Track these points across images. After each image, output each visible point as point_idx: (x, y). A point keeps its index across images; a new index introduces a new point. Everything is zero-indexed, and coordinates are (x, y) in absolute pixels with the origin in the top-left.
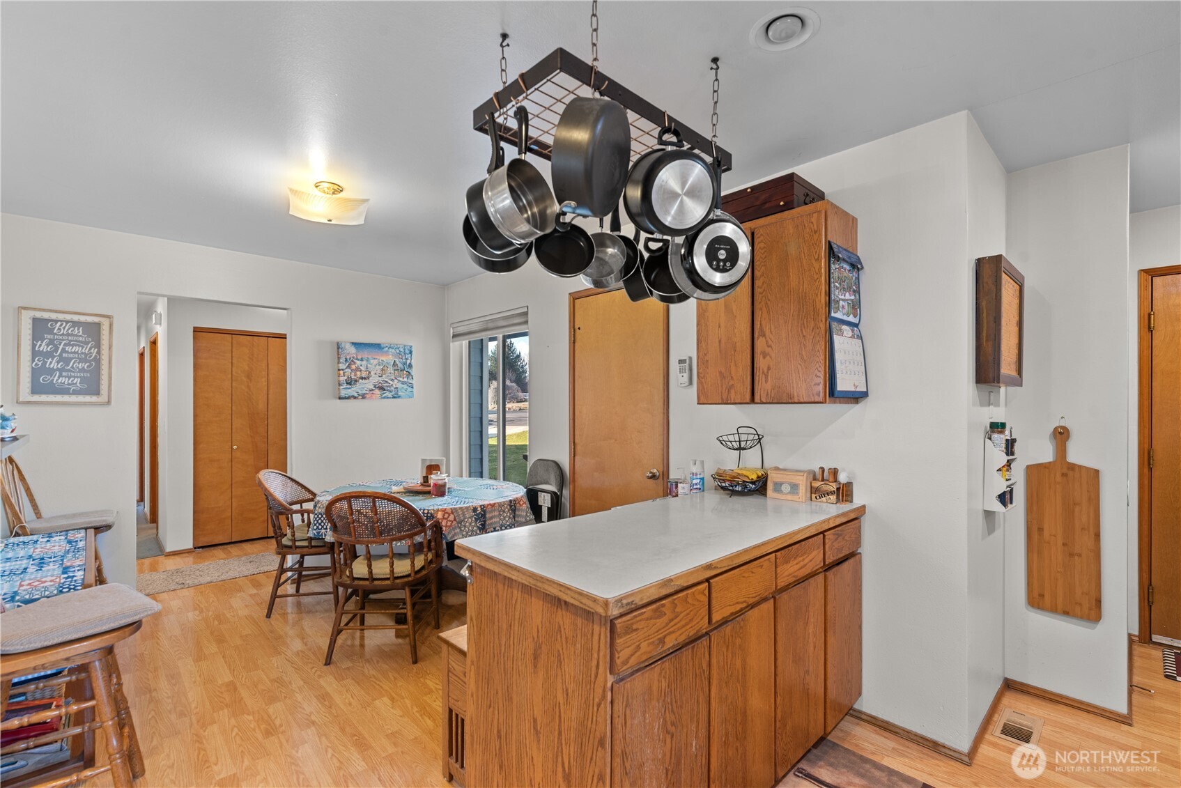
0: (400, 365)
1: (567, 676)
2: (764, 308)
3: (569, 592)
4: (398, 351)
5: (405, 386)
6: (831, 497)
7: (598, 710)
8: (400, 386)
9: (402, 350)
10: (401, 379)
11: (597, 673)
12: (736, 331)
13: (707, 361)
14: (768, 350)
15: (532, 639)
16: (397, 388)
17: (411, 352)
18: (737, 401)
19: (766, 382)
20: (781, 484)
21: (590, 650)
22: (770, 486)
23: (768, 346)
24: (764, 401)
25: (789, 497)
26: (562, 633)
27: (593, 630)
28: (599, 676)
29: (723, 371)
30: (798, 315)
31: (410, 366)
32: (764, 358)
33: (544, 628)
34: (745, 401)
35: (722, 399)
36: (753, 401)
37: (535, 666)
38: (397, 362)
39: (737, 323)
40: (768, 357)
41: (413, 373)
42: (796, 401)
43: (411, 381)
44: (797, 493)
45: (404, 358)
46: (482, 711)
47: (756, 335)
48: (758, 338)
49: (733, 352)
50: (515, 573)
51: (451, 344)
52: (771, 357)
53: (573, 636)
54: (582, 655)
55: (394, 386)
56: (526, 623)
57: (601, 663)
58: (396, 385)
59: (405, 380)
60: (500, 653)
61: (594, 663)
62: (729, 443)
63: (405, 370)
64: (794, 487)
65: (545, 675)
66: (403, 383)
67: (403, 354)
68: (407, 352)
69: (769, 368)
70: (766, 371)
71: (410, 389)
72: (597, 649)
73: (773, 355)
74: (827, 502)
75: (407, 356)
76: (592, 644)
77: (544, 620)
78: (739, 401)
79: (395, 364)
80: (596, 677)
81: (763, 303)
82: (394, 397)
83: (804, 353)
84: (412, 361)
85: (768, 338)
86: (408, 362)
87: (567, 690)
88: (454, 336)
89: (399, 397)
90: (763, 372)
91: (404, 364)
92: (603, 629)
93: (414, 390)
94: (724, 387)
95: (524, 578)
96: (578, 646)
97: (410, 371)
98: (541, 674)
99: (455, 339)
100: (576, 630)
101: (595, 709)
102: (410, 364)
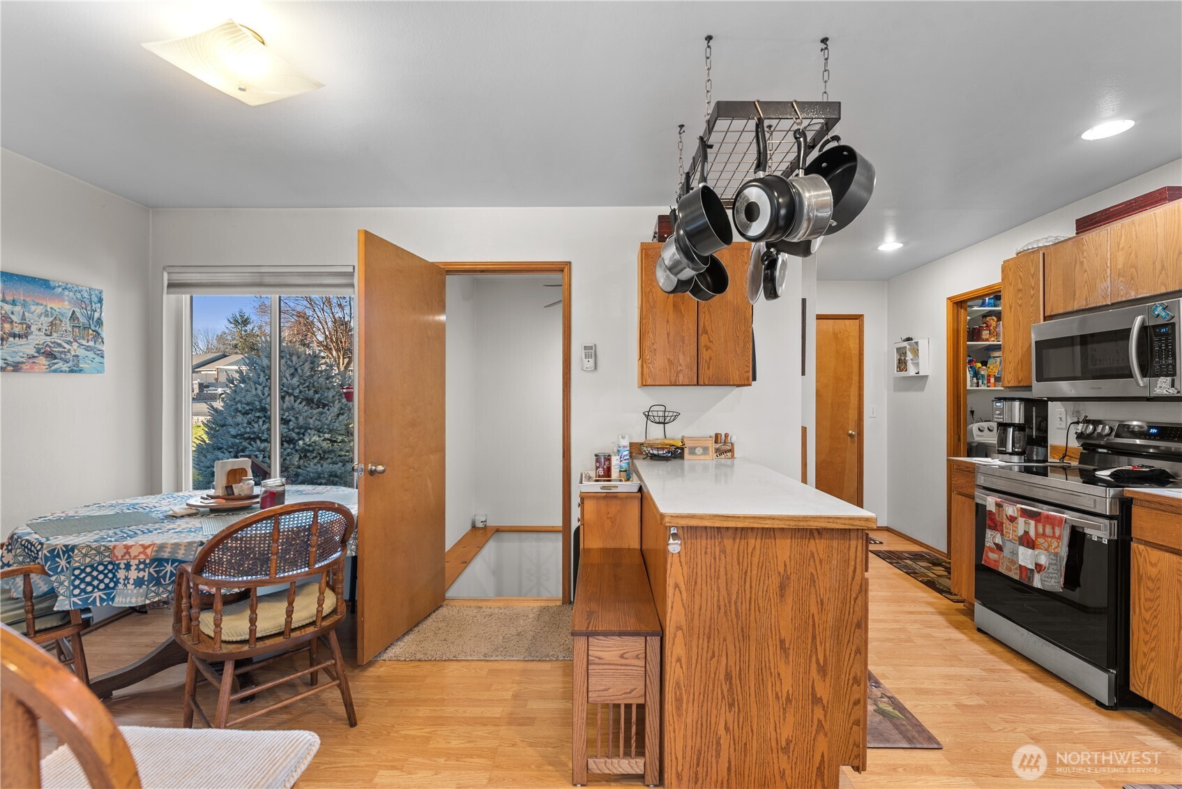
0: (82, 320)
1: (822, 590)
2: (707, 313)
3: (838, 521)
4: (79, 296)
5: (91, 354)
6: (728, 454)
7: (855, 602)
8: (81, 352)
9: (86, 295)
10: (84, 342)
11: (854, 576)
12: (684, 327)
13: (655, 350)
14: (709, 344)
15: (777, 575)
16: (77, 356)
17: (100, 301)
18: (684, 383)
19: (709, 368)
20: (695, 448)
21: (847, 562)
22: (686, 451)
23: (710, 342)
24: (707, 384)
25: (702, 457)
26: (816, 558)
27: (850, 544)
28: (856, 577)
29: (672, 358)
30: (733, 321)
31: (99, 322)
32: (707, 350)
33: (792, 561)
34: (693, 383)
35: (670, 381)
36: (698, 384)
37: (782, 596)
38: (78, 315)
39: (686, 321)
40: (710, 350)
41: (104, 335)
42: (732, 383)
43: (99, 347)
44: (708, 454)
45: (89, 308)
46: (699, 666)
47: (700, 332)
48: (702, 335)
49: (681, 344)
50: (768, 522)
51: (165, 296)
52: (712, 350)
53: (829, 556)
54: (839, 568)
55: (73, 353)
56: (768, 564)
57: (858, 567)
58: (75, 351)
59: (91, 343)
60: (730, 602)
61: (851, 569)
62: (656, 418)
63: (90, 328)
64: (706, 449)
65: (795, 599)
66: (88, 349)
67: (87, 302)
68: (95, 299)
69: (710, 359)
70: (708, 360)
71: (98, 359)
72: (854, 558)
73: (714, 349)
74: (725, 458)
75: (94, 306)
76: (849, 556)
77: (793, 555)
78: (687, 383)
79: (73, 317)
80: (853, 579)
81: (706, 308)
82: (72, 371)
83: (737, 349)
84: (103, 314)
85: (710, 336)
86: (97, 315)
87: (822, 601)
88: (170, 285)
89: (81, 371)
90: (706, 361)
91: (90, 318)
92: (860, 542)
93: (105, 361)
94: (673, 372)
95: (782, 522)
96: (834, 562)
97: (99, 331)
98: (790, 601)
99: (172, 290)
100: (832, 551)
101: (852, 602)
102: (99, 319)
